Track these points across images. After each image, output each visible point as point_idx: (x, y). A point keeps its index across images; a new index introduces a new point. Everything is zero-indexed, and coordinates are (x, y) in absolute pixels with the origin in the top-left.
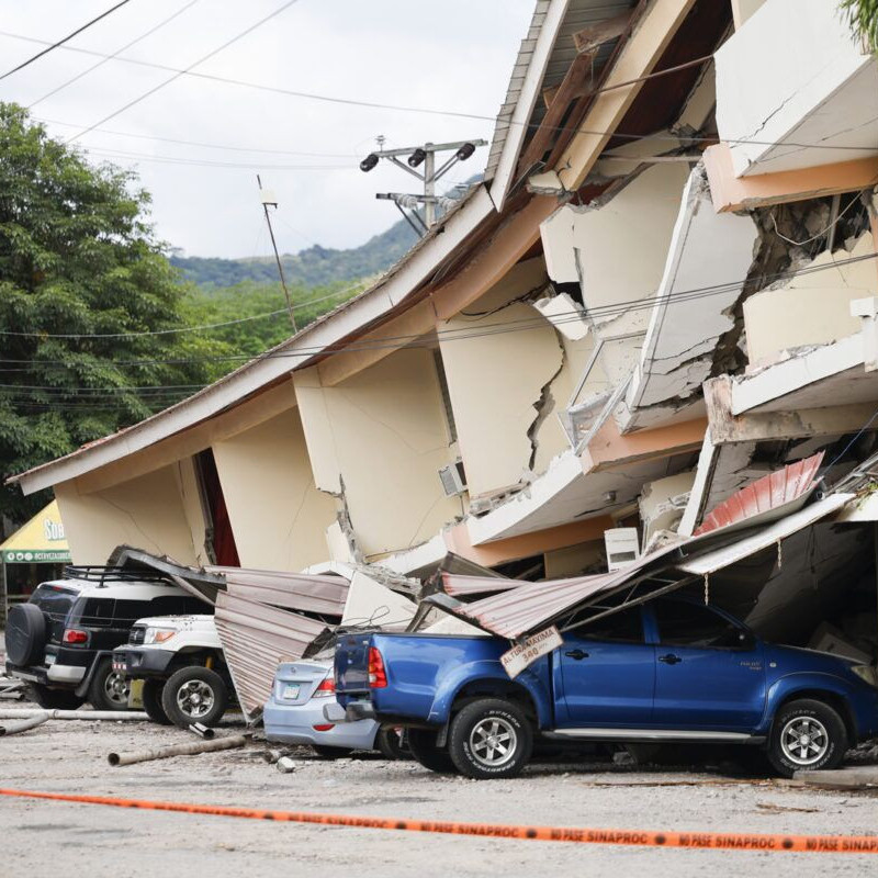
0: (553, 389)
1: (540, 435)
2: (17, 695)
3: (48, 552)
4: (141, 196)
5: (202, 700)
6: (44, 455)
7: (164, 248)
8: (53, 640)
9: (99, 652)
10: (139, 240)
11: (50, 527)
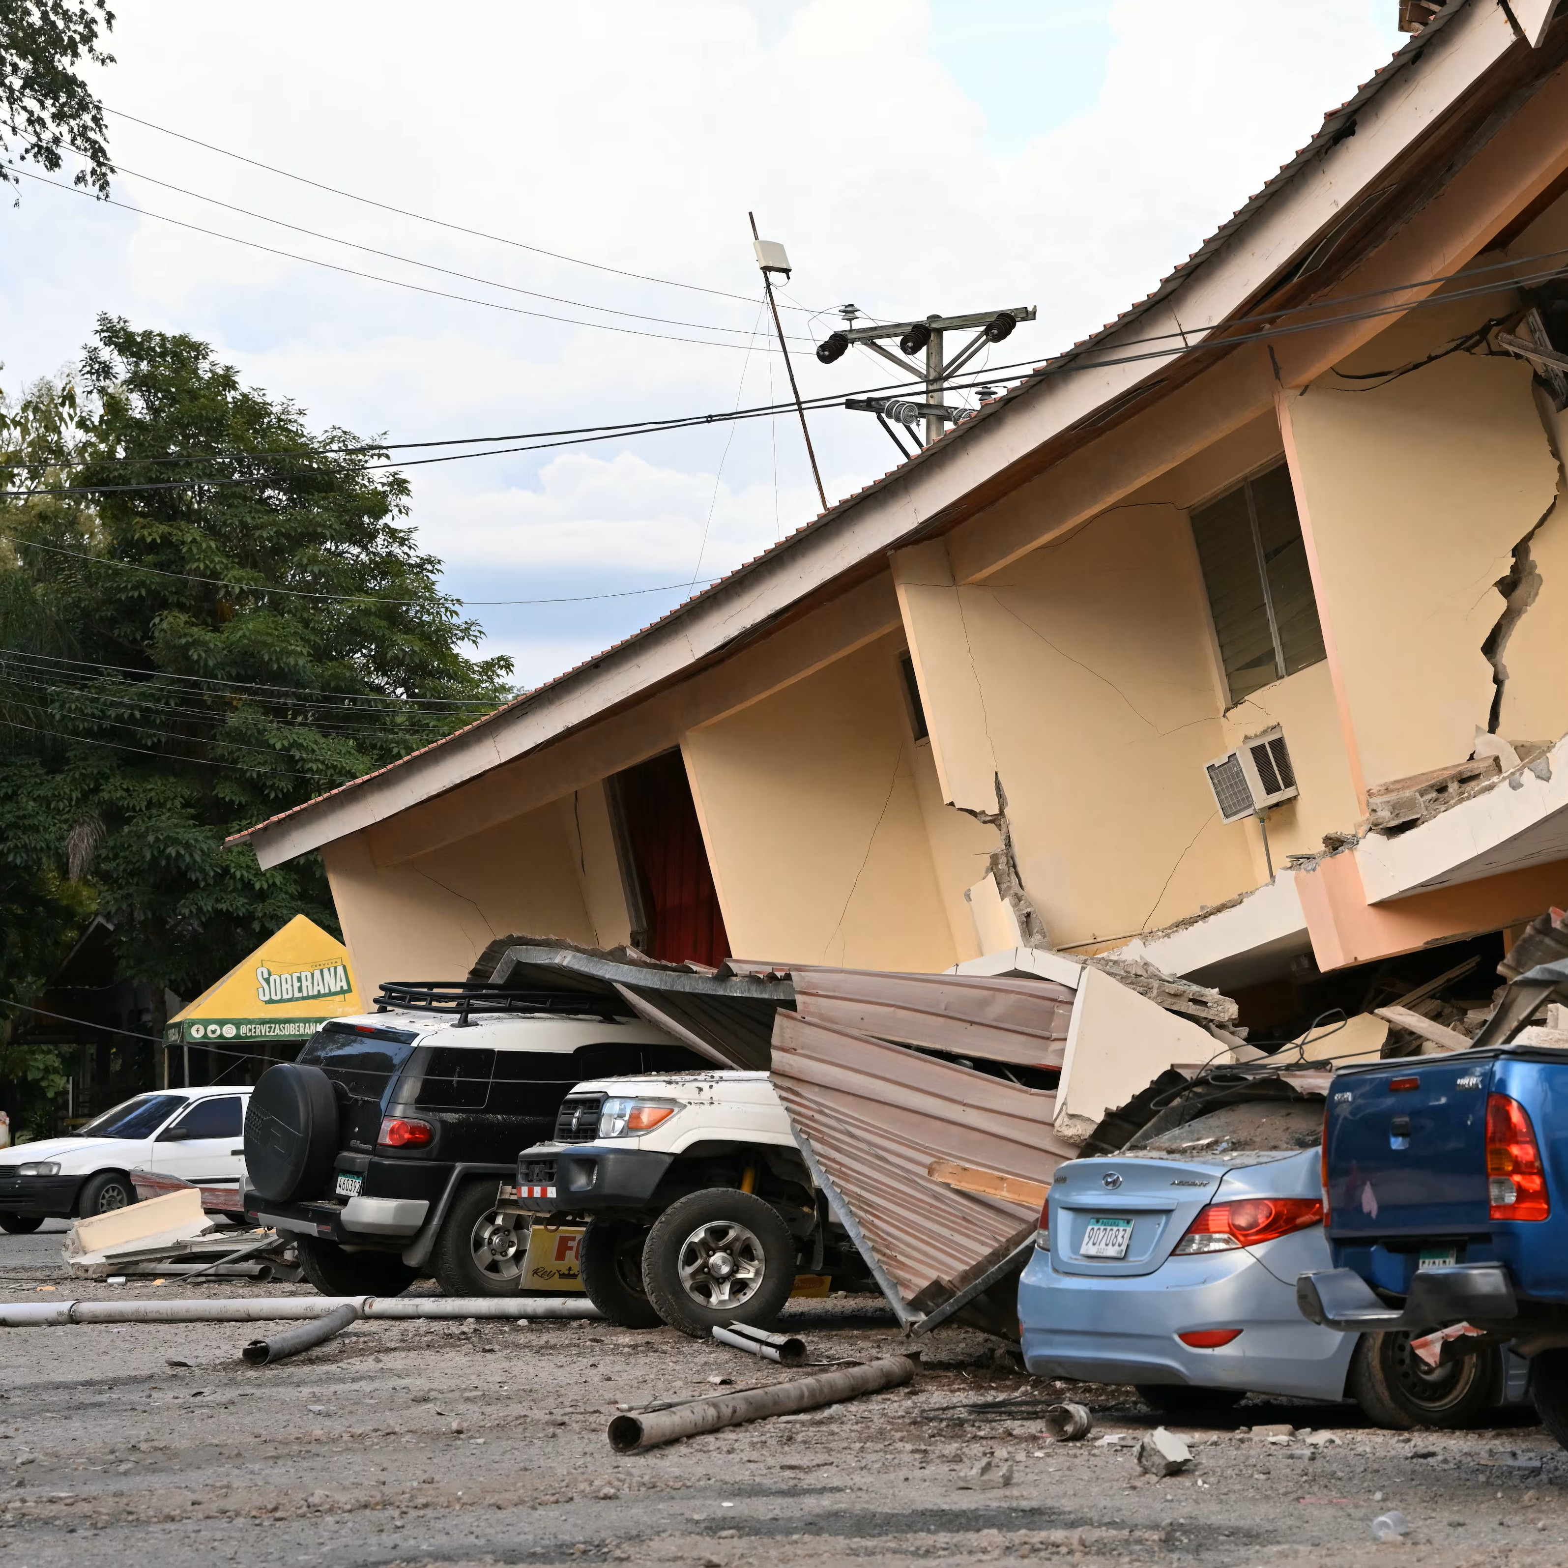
0: (1536, 554)
1: (1509, 653)
2: (253, 1267)
3: (263, 1022)
4: (390, 484)
5: (735, 1269)
6: (239, 886)
7: (429, 567)
8: (355, 1143)
9: (459, 1167)
10: (389, 554)
11: (267, 981)
